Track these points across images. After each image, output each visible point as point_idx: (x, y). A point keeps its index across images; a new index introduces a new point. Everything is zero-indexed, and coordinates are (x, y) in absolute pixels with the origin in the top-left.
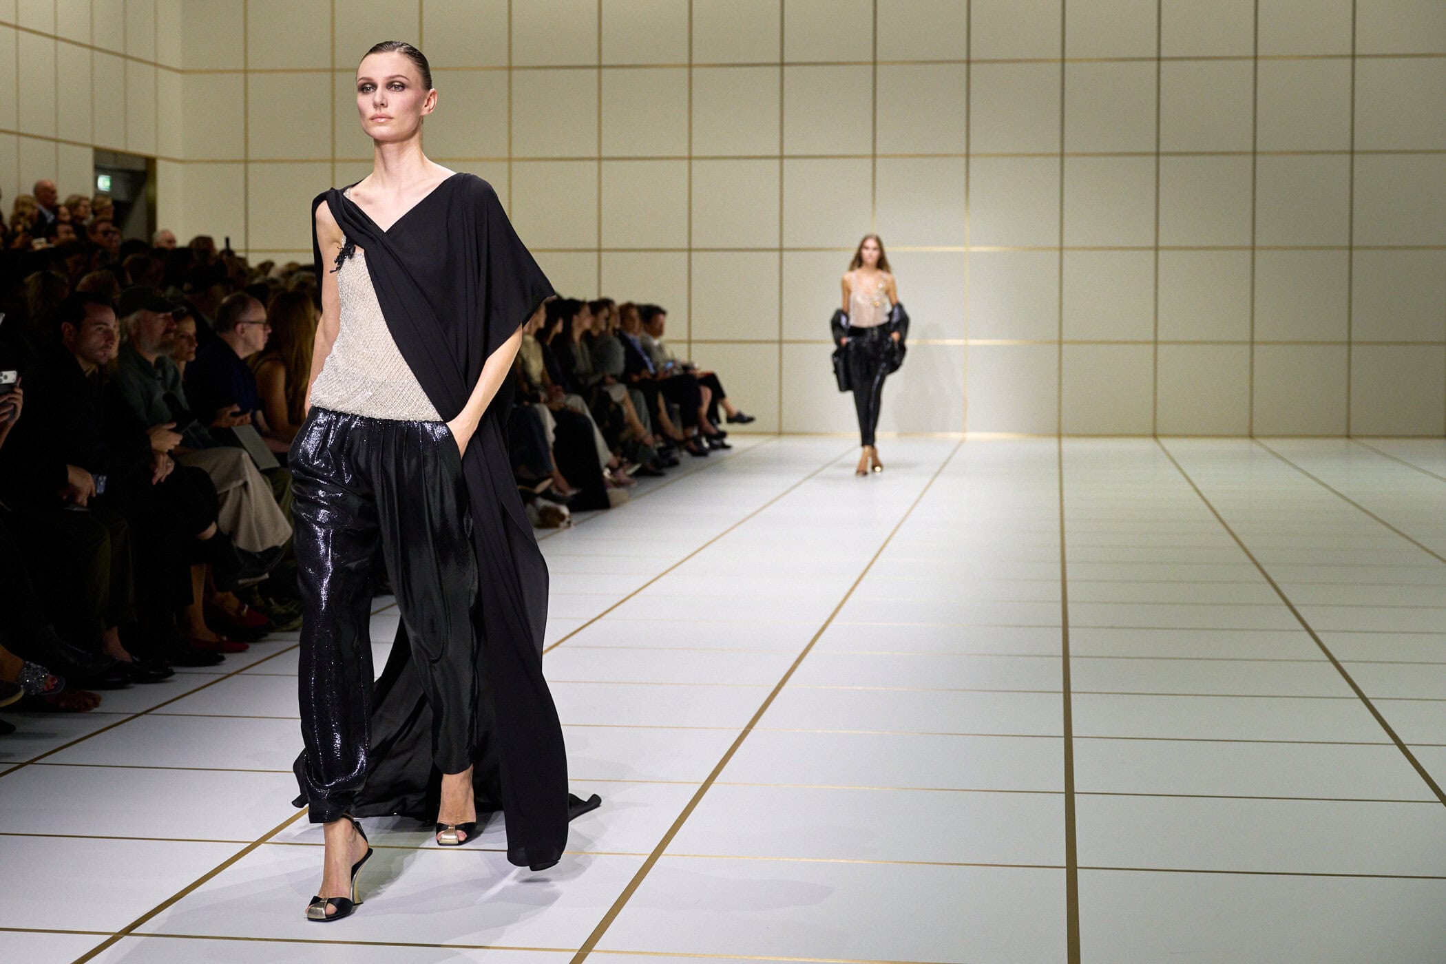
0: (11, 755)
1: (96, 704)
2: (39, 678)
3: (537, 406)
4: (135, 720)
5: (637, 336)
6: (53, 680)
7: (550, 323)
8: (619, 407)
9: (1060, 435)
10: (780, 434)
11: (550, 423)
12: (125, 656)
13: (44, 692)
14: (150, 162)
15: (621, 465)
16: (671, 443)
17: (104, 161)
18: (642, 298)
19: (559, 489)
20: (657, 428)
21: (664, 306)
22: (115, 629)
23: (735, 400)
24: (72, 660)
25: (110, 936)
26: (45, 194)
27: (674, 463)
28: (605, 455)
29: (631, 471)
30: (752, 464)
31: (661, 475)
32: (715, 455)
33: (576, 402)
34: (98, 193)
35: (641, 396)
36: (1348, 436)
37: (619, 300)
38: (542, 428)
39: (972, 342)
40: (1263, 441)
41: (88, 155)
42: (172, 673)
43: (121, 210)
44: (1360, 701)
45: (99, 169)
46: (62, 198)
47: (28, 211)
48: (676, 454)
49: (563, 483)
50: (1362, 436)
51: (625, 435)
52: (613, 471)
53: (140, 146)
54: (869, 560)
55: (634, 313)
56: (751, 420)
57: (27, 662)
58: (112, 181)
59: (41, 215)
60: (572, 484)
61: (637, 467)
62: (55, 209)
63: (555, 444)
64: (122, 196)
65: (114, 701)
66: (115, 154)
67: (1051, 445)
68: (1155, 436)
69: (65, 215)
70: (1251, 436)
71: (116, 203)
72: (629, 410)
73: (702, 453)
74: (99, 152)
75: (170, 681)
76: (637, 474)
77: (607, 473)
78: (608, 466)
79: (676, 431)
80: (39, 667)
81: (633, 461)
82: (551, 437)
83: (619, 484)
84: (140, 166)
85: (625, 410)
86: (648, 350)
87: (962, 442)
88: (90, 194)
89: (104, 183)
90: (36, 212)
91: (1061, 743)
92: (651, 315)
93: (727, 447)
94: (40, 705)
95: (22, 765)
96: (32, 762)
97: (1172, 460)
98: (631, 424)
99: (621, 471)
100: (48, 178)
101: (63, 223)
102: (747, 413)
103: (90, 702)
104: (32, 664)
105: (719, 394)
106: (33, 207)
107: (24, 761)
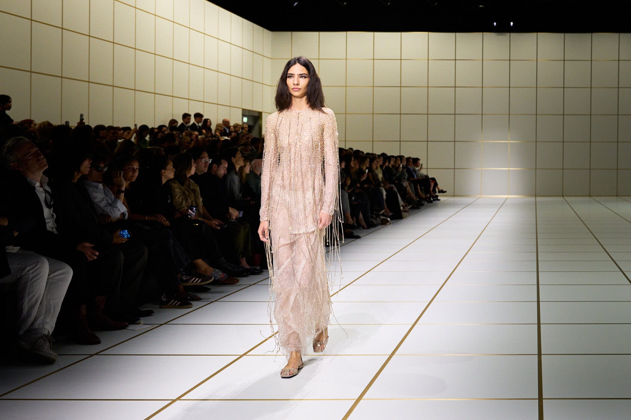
0: (209, 299)
1: (238, 282)
2: (220, 274)
3: (380, 188)
4: (250, 287)
5: (411, 167)
6: (223, 275)
7: (384, 163)
8: (405, 188)
9: (536, 196)
10: (454, 196)
11: (385, 193)
12: (248, 267)
13: (220, 278)
14: (260, 113)
15: (406, 205)
16: (421, 199)
17: (245, 113)
18: (414, 156)
19: (387, 213)
20: (417, 194)
21: (419, 158)
22: (245, 258)
23: (441, 186)
24: (230, 268)
25: (240, 356)
26: (226, 123)
27: (423, 205)
28: (401, 202)
29: (409, 207)
30: (446, 205)
31: (419, 208)
33: (393, 187)
34: (243, 123)
35: (412, 185)
36: (617, 196)
37: (406, 156)
38: (382, 195)
39: (510, 169)
40: (594, 198)
41: (241, 111)
42: (263, 272)
43: (251, 128)
44: (621, 272)
45: (244, 115)
46: (232, 124)
47: (220, 128)
48: (423, 202)
49: (388, 211)
50: (620, 196)
51: (408, 196)
52: (404, 207)
53: (257, 108)
54: (480, 233)
55: (411, 160)
56: (445, 192)
57: (215, 269)
58: (248, 119)
59: (225, 129)
60: (391, 212)
61: (411, 206)
62: (229, 127)
63: (386, 199)
64: (251, 124)
65: (244, 281)
66: (249, 111)
67: (533, 199)
68: (563, 196)
69: (232, 129)
70: (590, 196)
71: (249, 126)
72: (409, 189)
73: (431, 202)
74: (244, 110)
75: (262, 274)
76: (411, 208)
77: (402, 208)
78: (402, 206)
79: (423, 196)
80: (219, 270)
81: (409, 205)
82: (385, 197)
83: (405, 211)
84: (257, 115)
85: (407, 189)
86: (415, 171)
87: (508, 198)
88: (240, 123)
89: (245, 120)
90: (223, 128)
91: (536, 286)
92: (416, 161)
93: (439, 200)
94: (218, 283)
95: (212, 302)
96: (215, 301)
97: (568, 203)
98: (409, 193)
99: (406, 207)
100: (227, 118)
101: (233, 132)
102: (444, 190)
103: (236, 281)
104: (216, 270)
105: (436, 184)
106: (222, 127)
107: (213, 300)
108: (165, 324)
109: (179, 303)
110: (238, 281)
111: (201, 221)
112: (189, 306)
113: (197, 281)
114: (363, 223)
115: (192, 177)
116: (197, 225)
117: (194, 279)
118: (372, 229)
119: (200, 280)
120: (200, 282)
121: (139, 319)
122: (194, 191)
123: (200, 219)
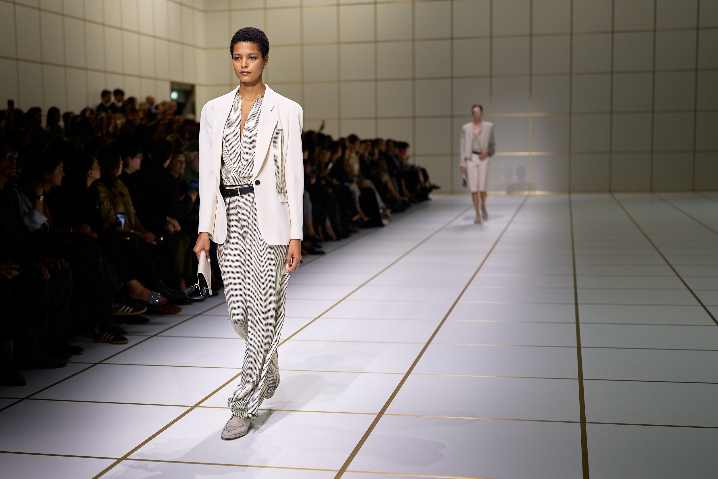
0: (148, 332)
3: (352, 184)
4: (195, 317)
5: (394, 154)
6: (163, 299)
8: (386, 184)
9: (570, 192)
10: (452, 193)
11: (358, 191)
14: (193, 87)
15: (387, 207)
17: (174, 86)
19: (362, 219)
20: (402, 193)
22: (184, 281)
23: (433, 180)
25: (191, 407)
26: (151, 101)
28: (381, 203)
29: (390, 211)
32: (425, 203)
33: (368, 183)
34: (173, 100)
35: (395, 179)
36: (694, 191)
38: (354, 194)
39: (532, 154)
40: (656, 193)
41: (168, 84)
43: (181, 107)
44: (702, 308)
45: (172, 90)
46: (158, 102)
47: (144, 108)
49: (363, 216)
52: (384, 210)
53: (189, 80)
55: (392, 144)
56: (440, 188)
57: (152, 292)
58: (177, 94)
59: (149, 110)
62: (155, 107)
64: (182, 101)
65: (186, 310)
66: (179, 84)
67: (565, 196)
68: (610, 192)
69: (160, 110)
70: (651, 191)
71: (179, 105)
72: (390, 185)
74: (172, 83)
77: (381, 211)
78: (382, 208)
81: (391, 206)
82: (358, 198)
83: (386, 217)
84: (189, 88)
87: (528, 196)
88: (169, 101)
89: (174, 95)
90: (147, 108)
95: (152, 337)
96: (156, 335)
98: (391, 190)
99: (387, 210)
100: (151, 94)
103: (177, 310)
104: (154, 292)
105: (426, 177)
107: (153, 334)
108: (100, 363)
109: (113, 337)
110: (180, 310)
111: (133, 233)
112: (125, 341)
113: (127, 310)
114: (331, 233)
115: (120, 177)
116: (128, 238)
117: (124, 307)
118: (343, 242)
119: (131, 309)
120: (132, 311)
121: (70, 357)
122: (122, 195)
123: (132, 231)
